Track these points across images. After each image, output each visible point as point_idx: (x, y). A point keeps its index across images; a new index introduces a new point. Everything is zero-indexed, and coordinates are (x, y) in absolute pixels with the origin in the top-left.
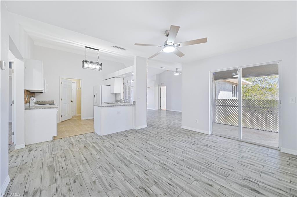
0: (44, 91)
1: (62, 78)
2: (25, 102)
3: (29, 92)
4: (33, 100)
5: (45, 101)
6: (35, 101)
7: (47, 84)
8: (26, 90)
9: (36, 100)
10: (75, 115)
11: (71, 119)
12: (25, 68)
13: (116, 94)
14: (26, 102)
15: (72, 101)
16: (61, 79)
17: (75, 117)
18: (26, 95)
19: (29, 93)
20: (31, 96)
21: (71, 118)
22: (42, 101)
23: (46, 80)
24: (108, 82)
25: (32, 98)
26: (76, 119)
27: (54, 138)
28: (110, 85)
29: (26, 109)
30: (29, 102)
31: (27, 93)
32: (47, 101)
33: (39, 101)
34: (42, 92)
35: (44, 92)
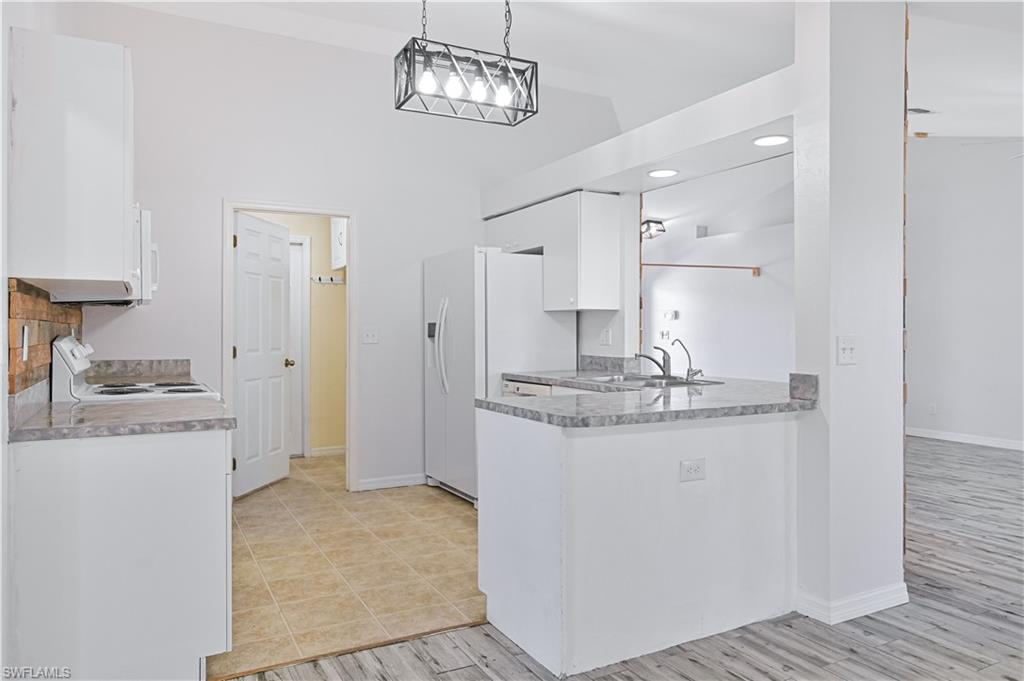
0: (134, 296)
1: (236, 211)
2: (11, 379)
3: (42, 302)
4: (74, 356)
5: (139, 363)
6: (80, 365)
7: (155, 248)
8: (19, 281)
9: (90, 355)
10: (299, 452)
11: (284, 479)
12: (14, 103)
13: (578, 313)
14: (18, 381)
15: (288, 363)
16: (229, 212)
17: (305, 467)
18: (17, 323)
19: (42, 305)
20: (61, 327)
21: (284, 472)
22: (125, 363)
23: (147, 214)
24: (531, 227)
25: (64, 345)
26: (310, 479)
27: (208, 666)
28: (539, 252)
29: (16, 435)
30: (44, 372)
31: (30, 305)
32: (152, 362)
33: (109, 364)
34: (127, 303)
35: (140, 302)
